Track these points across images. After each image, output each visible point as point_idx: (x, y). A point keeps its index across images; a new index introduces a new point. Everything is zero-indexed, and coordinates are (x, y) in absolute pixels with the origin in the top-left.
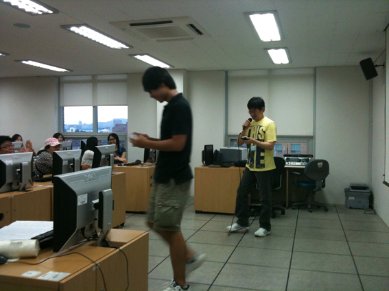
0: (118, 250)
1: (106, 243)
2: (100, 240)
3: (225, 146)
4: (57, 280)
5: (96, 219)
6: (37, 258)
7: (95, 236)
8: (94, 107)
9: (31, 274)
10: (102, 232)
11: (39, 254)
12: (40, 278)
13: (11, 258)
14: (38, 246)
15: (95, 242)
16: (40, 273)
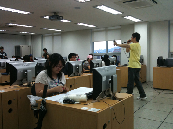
0: (120, 101)
1: (114, 98)
2: (112, 97)
3: (169, 57)
4: (95, 111)
5: (110, 88)
6: (87, 103)
7: (110, 95)
8: (106, 41)
9: (85, 108)
10: (113, 93)
11: (87, 101)
12: (88, 110)
13: (77, 102)
14: (87, 97)
15: (110, 97)
16: (88, 108)
